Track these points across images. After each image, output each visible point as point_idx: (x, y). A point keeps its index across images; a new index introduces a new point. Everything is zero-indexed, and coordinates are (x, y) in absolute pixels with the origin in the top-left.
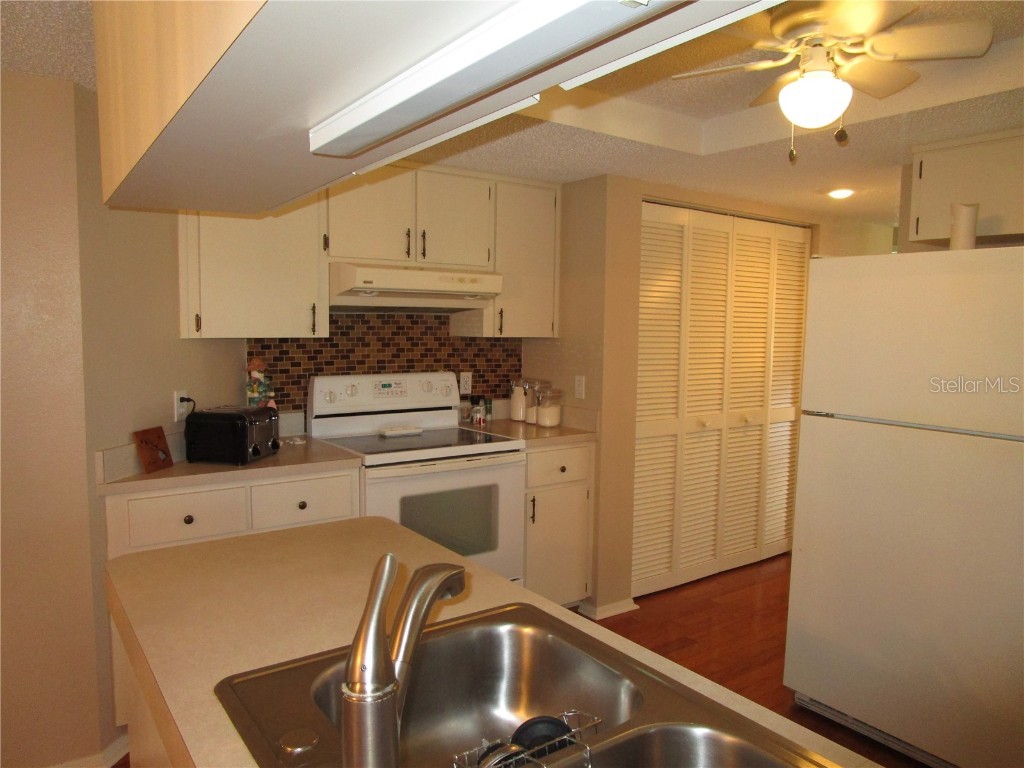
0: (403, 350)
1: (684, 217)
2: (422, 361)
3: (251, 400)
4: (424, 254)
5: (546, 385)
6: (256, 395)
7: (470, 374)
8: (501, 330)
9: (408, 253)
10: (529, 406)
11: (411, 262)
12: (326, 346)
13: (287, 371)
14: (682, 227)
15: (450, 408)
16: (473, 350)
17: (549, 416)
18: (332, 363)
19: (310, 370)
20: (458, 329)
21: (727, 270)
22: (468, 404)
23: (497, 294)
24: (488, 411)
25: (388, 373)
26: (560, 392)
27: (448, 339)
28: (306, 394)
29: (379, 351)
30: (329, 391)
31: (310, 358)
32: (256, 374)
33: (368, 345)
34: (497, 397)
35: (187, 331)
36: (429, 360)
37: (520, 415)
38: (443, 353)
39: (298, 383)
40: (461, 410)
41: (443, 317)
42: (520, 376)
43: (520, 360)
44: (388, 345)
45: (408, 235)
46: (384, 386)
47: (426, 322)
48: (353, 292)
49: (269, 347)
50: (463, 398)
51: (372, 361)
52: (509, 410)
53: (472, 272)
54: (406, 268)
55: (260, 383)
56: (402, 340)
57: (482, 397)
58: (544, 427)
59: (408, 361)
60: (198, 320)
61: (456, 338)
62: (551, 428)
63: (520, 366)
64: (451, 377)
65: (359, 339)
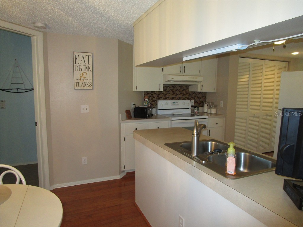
0: (178, 95)
1: (250, 60)
2: (182, 97)
3: (145, 105)
4: (184, 72)
5: (213, 103)
6: (146, 104)
7: (193, 101)
8: (202, 90)
9: (181, 72)
10: (208, 108)
11: (181, 74)
12: (161, 93)
13: (152, 99)
14: (250, 63)
15: (189, 109)
16: (195, 95)
17: (213, 111)
18: (162, 97)
19: (157, 99)
20: (191, 89)
21: (262, 74)
22: (193, 108)
23: (201, 81)
24: (198, 110)
25: (174, 100)
26: (216, 105)
27: (189, 92)
28: (156, 104)
29: (172, 95)
30: (162, 104)
31: (157, 96)
32: (146, 99)
33: (170, 93)
34: (200, 106)
35: (134, 90)
36: (184, 97)
37: (206, 111)
38: (187, 96)
39: (155, 102)
40: (191, 109)
41: (187, 87)
42: (206, 101)
43: (206, 97)
44: (174, 93)
45: (181, 67)
46: (174, 103)
47: (183, 88)
48: (169, 81)
49: (148, 93)
50: (192, 106)
51: (171, 97)
52: (203, 110)
53: (196, 76)
54: (180, 75)
55: (147, 102)
56: (178, 92)
57: (196, 106)
58: (212, 114)
59: (179, 97)
60: (136, 87)
61: (190, 92)
62: (214, 114)
63: (206, 99)
64: (189, 101)
65: (168, 92)
